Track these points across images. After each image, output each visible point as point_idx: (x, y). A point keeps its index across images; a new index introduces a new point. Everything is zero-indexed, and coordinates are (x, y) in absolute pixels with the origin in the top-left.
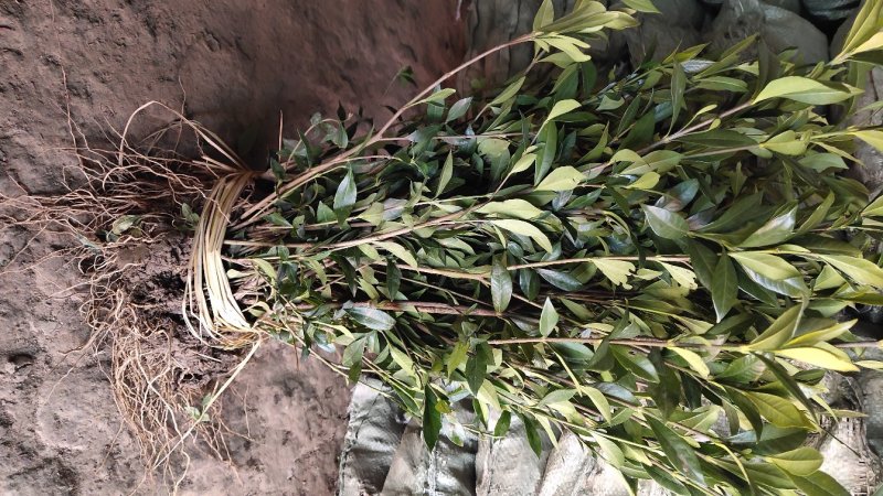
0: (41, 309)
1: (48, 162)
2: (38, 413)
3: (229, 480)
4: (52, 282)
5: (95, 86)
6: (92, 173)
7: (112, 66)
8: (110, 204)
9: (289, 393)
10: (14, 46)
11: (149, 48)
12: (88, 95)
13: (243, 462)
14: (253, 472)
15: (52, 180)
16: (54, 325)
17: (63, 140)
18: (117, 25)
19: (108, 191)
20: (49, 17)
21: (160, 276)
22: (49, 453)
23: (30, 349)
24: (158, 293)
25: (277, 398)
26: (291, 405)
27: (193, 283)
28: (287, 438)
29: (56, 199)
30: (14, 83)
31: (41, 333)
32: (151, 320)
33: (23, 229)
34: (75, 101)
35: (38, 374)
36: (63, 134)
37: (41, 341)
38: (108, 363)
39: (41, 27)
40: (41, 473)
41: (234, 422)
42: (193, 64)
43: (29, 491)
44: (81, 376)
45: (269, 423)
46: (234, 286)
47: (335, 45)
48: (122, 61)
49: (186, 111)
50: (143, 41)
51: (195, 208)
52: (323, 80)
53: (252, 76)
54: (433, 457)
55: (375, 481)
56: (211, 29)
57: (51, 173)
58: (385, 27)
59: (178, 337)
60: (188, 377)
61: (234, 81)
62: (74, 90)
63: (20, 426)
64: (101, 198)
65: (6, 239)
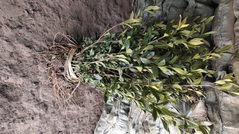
0: (39, 74)
1: (40, 45)
2: (40, 94)
3: (78, 109)
4: (41, 69)
5: (48, 29)
6: (48, 47)
7: (52, 25)
8: (52, 53)
9: (91, 92)
10: (33, 23)
12: (47, 31)
13: (81, 106)
14: (83, 108)
15: (41, 49)
16: (42, 77)
17: (42, 41)
18: (52, 17)
20: (39, 17)
21: (60, 68)
22: (42, 101)
23: (38, 81)
24: (60, 71)
25: (88, 93)
26: (92, 94)
27: (66, 69)
28: (91, 101)
29: (42, 52)
30: (33, 30)
31: (40, 78)
32: (58, 76)
33: (36, 58)
34: (44, 33)
35: (40, 86)
36: (43, 39)
37: (40, 80)
38: (53, 85)
39: (38, 19)
40: (40, 105)
41: (79, 97)
42: (68, 23)
43: (38, 108)
44: (47, 87)
45: (87, 98)
46: (74, 70)
47: (100, 16)
48: (54, 24)
49: (67, 33)
50: (58, 20)
51: (67, 54)
52: (98, 24)
53: (81, 25)
54: (119, 106)
55: (109, 111)
56: (72, 16)
57: (40, 47)
58: (113, 10)
59: (64, 80)
60: (67, 87)
61: (77, 26)
62: (44, 31)
63: (37, 96)
64: (50, 52)
65: (33, 60)
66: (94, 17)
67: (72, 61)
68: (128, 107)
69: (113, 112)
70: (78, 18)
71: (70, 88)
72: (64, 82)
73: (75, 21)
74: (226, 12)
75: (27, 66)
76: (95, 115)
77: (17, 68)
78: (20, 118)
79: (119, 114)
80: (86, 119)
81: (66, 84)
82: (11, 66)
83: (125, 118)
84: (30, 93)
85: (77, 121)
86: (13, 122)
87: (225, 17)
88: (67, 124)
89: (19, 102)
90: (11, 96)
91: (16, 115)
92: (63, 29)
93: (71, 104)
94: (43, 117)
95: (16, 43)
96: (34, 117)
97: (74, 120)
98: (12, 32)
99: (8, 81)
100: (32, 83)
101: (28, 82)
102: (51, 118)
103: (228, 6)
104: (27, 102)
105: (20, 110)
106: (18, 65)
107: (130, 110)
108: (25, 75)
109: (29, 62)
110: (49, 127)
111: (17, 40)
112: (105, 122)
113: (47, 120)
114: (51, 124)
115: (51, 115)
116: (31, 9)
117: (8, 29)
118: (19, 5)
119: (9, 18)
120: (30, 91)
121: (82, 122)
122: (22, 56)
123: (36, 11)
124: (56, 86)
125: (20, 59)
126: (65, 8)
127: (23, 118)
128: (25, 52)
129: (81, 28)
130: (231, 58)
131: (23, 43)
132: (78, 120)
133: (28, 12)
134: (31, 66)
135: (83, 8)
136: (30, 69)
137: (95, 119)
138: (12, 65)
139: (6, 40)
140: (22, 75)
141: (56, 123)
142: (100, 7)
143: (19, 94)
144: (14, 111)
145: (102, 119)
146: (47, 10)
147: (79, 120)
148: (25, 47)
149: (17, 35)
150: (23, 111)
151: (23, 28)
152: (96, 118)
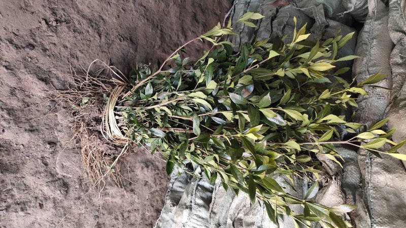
0: (59, 128)
1: (63, 79)
2: (57, 163)
3: (123, 196)
4: (63, 119)
5: (79, 54)
6: (77, 83)
7: (85, 47)
8: (83, 94)
9: (147, 167)
10: (53, 42)
11: (98, 41)
12: (77, 57)
13: (128, 190)
14: (132, 194)
15: (64, 85)
16: (63, 134)
17: (68, 72)
18: (88, 34)
19: (82, 89)
20: (65, 32)
21: (95, 118)
22: (60, 177)
23: (55, 141)
24: (94, 123)
25: (142, 168)
26: (148, 171)
27: (105, 120)
28: (146, 184)
29: (65, 92)
30: (53, 53)
31: (58, 136)
32: (91, 132)
33: (53, 101)
34: (72, 60)
35: (57, 149)
36: (68, 70)
37: (59, 138)
38: (81, 148)
39: (62, 35)
41: (125, 175)
42: (114, 46)
43: (52, 188)
44: (71, 151)
45: (139, 177)
46: (118, 122)
47: (169, 38)
48: (89, 46)
49: (111, 62)
50: (96, 39)
51: (108, 95)
52: (164, 51)
53: (136, 50)
54: (194, 192)
55: (176, 201)
56: (121, 34)
57: (64, 83)
58: (190, 30)
59: (100, 138)
60: (105, 154)
61: (129, 52)
62: (72, 56)
63: (51, 166)
64: (80, 92)
65: (49, 104)
66: (158, 39)
67: (116, 107)
68: (209, 194)
69: (183, 203)
70: (131, 40)
71: (109, 155)
72: (99, 143)
73: (125, 43)
74: (376, 33)
75: (38, 114)
76: (152, 209)
77: (21, 115)
78: (19, 204)
79: (194, 206)
80: (137, 214)
81: (103, 148)
82: (10, 111)
83: (204, 213)
84: (39, 161)
85: (120, 218)
86: (6, 209)
87: (375, 42)
88: (100, 221)
89: (18, 175)
90: (6, 164)
91: (12, 198)
92: (104, 56)
93: (111, 185)
94: (60, 205)
95: (22, 72)
96: (44, 203)
97: (114, 215)
98: (17, 53)
99: (3, 137)
100: (45, 143)
101: (38, 140)
102: (73, 207)
103: (380, 24)
104: (33, 175)
105: (19, 189)
106: (22, 111)
107: (213, 199)
108: (34, 128)
109: (43, 106)
110: (69, 224)
111: (25, 67)
112: (168, 221)
113: (67, 211)
114: (72, 218)
115: (75, 203)
116: (52, 19)
117: (11, 48)
118: (33, 10)
119: (14, 31)
120: (40, 157)
121: (128, 220)
122: (31, 96)
123: (60, 22)
124: (86, 150)
125: (27, 100)
126: (110, 21)
127: (25, 205)
128: (37, 90)
129: (136, 56)
130: (386, 109)
131: (35, 73)
132: (121, 215)
133: (47, 23)
134: (45, 114)
135: (141, 23)
136: (43, 120)
137: (152, 216)
138: (12, 109)
139: (6, 67)
140: (28, 127)
141: (82, 218)
142: (168, 23)
143: (20, 161)
144: (10, 190)
145: (163, 215)
146: (79, 21)
147: (123, 216)
148: (37, 79)
149: (25, 60)
150: (26, 192)
151: (36, 48)
152: (155, 214)
